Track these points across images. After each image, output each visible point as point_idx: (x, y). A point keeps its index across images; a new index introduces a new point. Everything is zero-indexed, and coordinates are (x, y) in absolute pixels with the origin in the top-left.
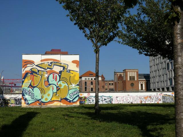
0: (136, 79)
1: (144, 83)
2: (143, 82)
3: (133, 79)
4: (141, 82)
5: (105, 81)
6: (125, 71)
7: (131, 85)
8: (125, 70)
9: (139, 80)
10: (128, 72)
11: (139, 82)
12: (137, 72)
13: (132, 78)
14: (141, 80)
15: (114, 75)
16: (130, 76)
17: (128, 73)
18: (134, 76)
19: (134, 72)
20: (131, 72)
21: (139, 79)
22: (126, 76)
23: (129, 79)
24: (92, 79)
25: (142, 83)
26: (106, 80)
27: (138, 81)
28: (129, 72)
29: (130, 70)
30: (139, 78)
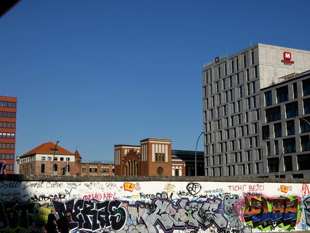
0: (167, 160)
1: (180, 168)
2: (179, 166)
3: (162, 159)
4: (175, 166)
5: (82, 164)
6: (147, 142)
7: (158, 171)
8: (147, 140)
9: (173, 162)
10: (152, 143)
11: (173, 166)
12: (169, 146)
13: (160, 157)
14: (175, 162)
15: (115, 150)
16: (157, 152)
17: (153, 145)
18: (163, 152)
19: (163, 146)
20: (158, 144)
21: (172, 160)
22: (149, 152)
23: (154, 160)
24: (56, 159)
25: (177, 168)
26: (84, 162)
27: (170, 164)
28: (155, 144)
29: (157, 140)
30: (173, 158)
